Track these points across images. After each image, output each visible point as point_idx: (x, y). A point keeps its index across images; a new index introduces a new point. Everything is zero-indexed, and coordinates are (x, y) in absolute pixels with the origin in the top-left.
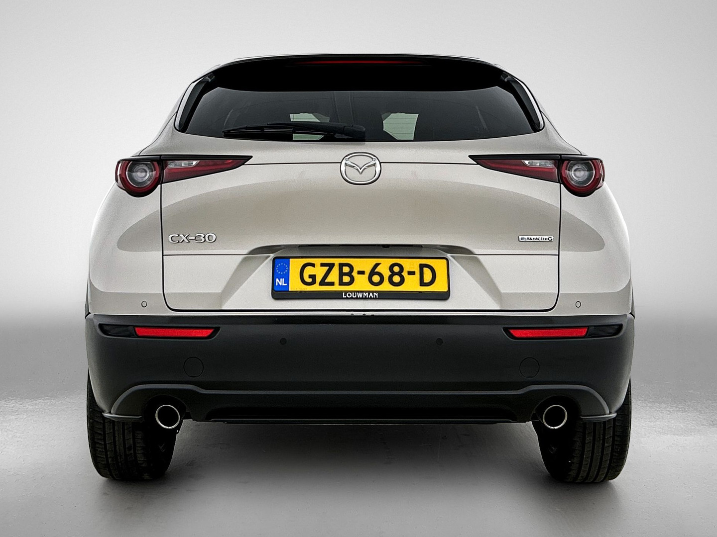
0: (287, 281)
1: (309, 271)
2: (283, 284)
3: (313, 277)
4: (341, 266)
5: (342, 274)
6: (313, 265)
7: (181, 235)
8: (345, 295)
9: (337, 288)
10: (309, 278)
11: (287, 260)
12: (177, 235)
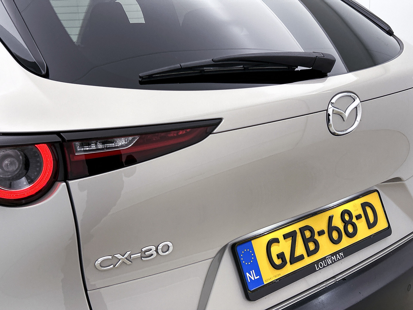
0: (258, 273)
1: (275, 250)
2: (256, 278)
3: (281, 256)
4: (302, 230)
5: (306, 242)
6: (276, 240)
7: (119, 256)
8: (318, 267)
9: (308, 261)
10: (278, 258)
11: (249, 243)
12: (111, 257)
